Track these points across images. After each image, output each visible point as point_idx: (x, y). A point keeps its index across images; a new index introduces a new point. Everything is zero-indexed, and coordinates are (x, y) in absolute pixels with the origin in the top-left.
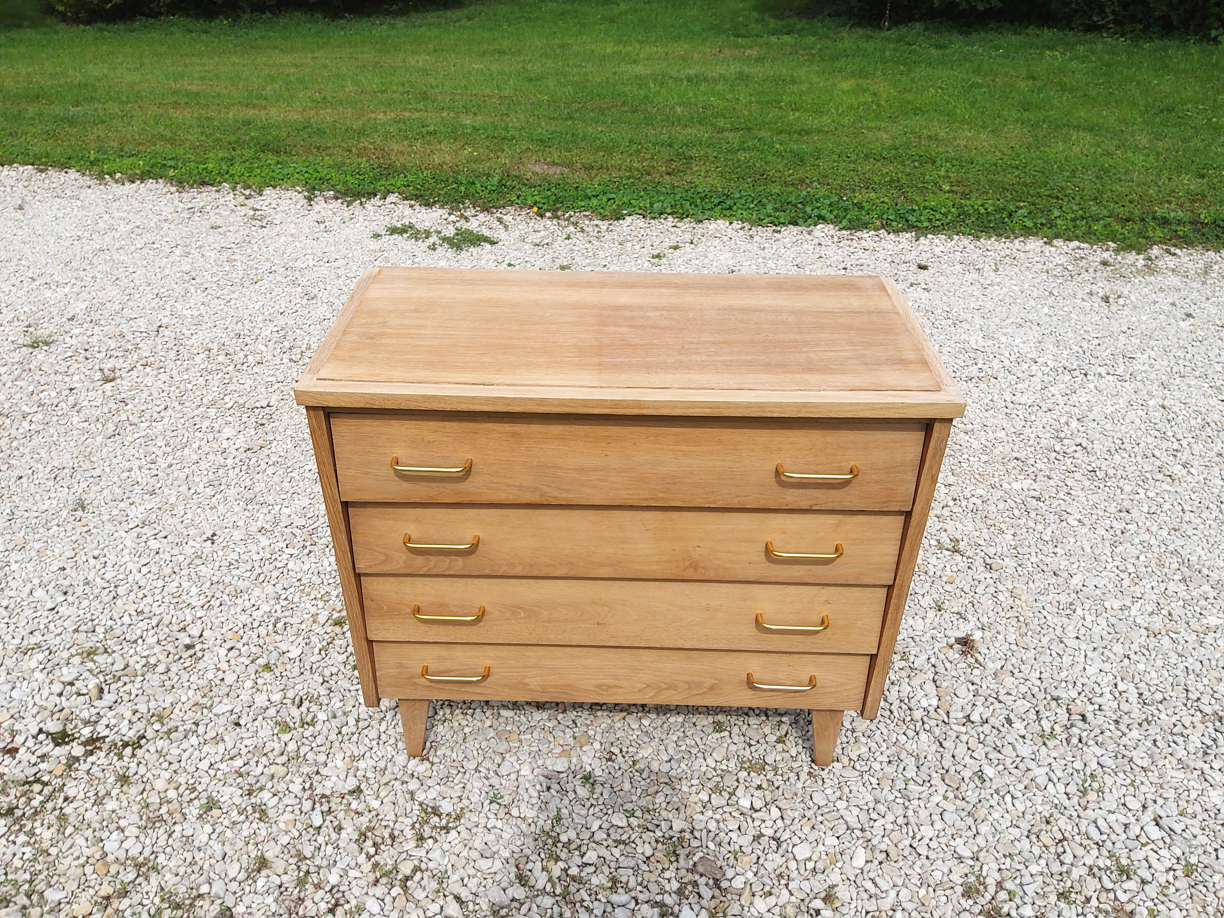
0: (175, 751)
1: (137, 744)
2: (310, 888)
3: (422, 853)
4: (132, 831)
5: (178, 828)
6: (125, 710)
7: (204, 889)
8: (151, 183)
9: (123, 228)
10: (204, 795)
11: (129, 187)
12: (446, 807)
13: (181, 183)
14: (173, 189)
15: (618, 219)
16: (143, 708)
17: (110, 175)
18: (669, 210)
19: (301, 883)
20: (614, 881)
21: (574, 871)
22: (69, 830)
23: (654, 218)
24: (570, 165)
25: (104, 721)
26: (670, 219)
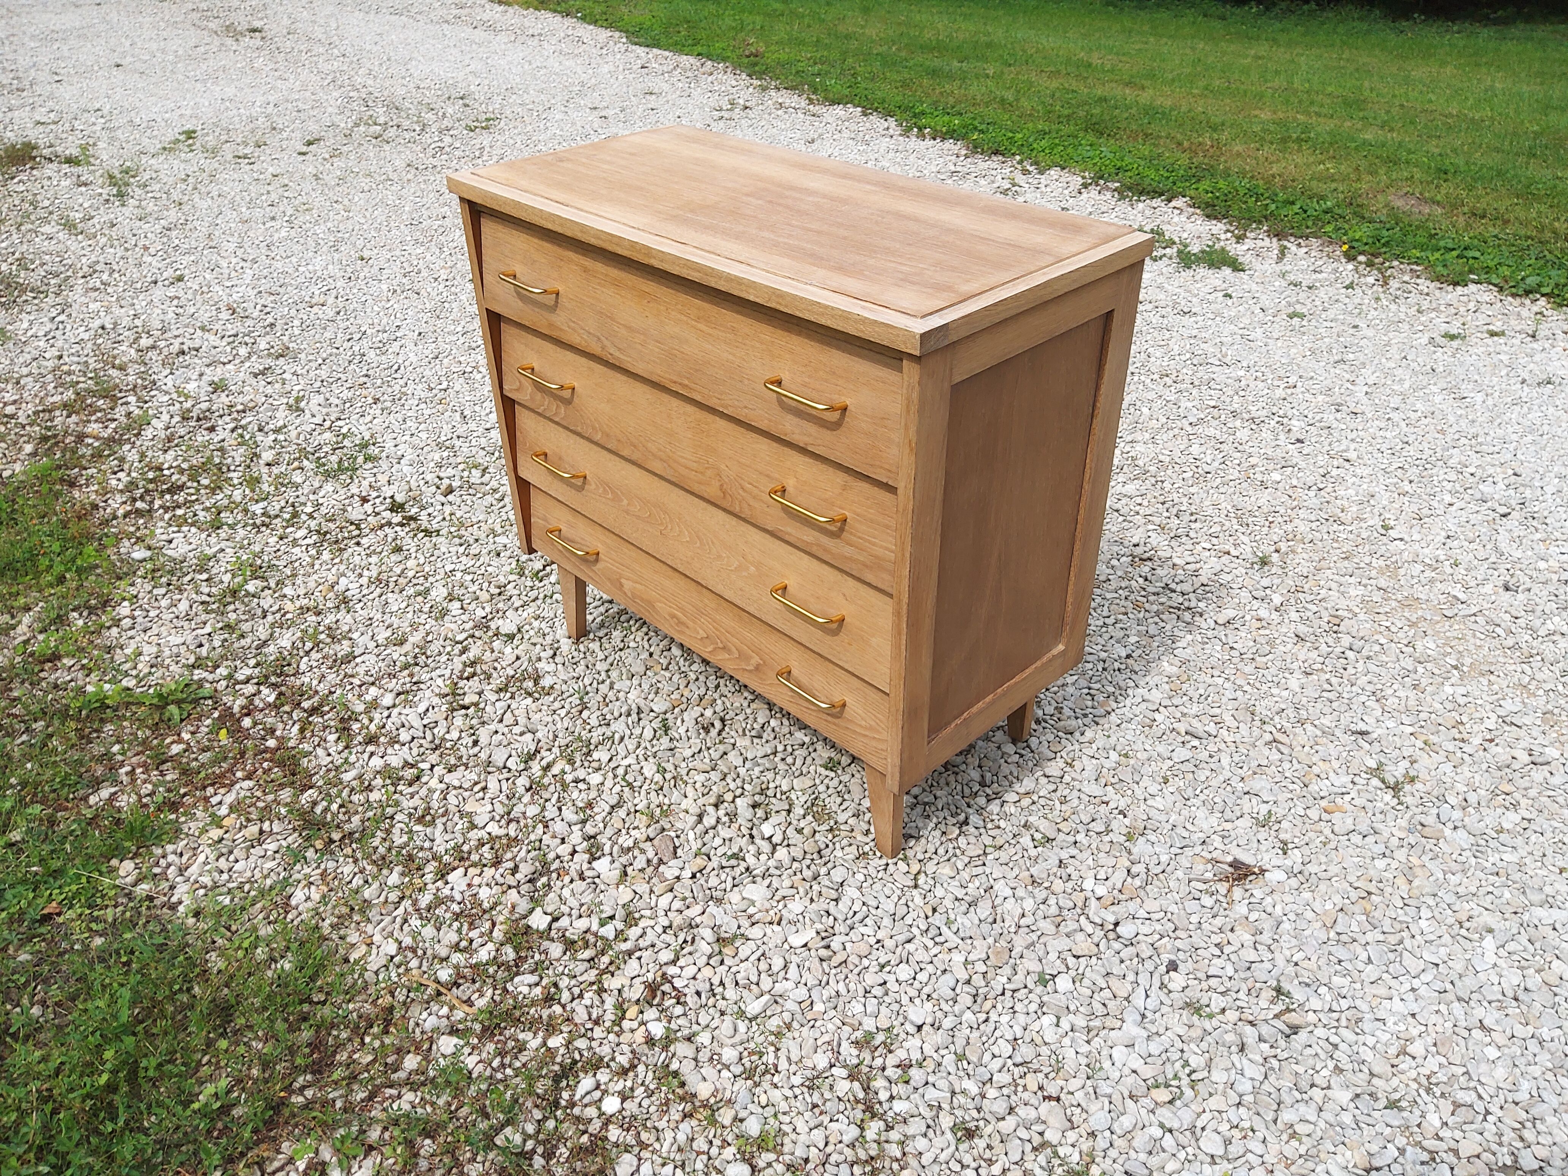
0: (443, 549)
1: (428, 533)
2: (406, 672)
3: (493, 697)
4: (364, 581)
5: (390, 595)
6: (448, 509)
7: (355, 636)
8: (949, 144)
10: (427, 585)
11: (929, 143)
12: (546, 682)
13: (975, 149)
14: (964, 152)
15: (1456, 284)
16: (459, 514)
17: (920, 129)
18: (1545, 290)
19: (406, 666)
20: (590, 805)
21: (569, 778)
22: (337, 560)
23: (1514, 295)
25: (430, 510)
26: (1543, 302)
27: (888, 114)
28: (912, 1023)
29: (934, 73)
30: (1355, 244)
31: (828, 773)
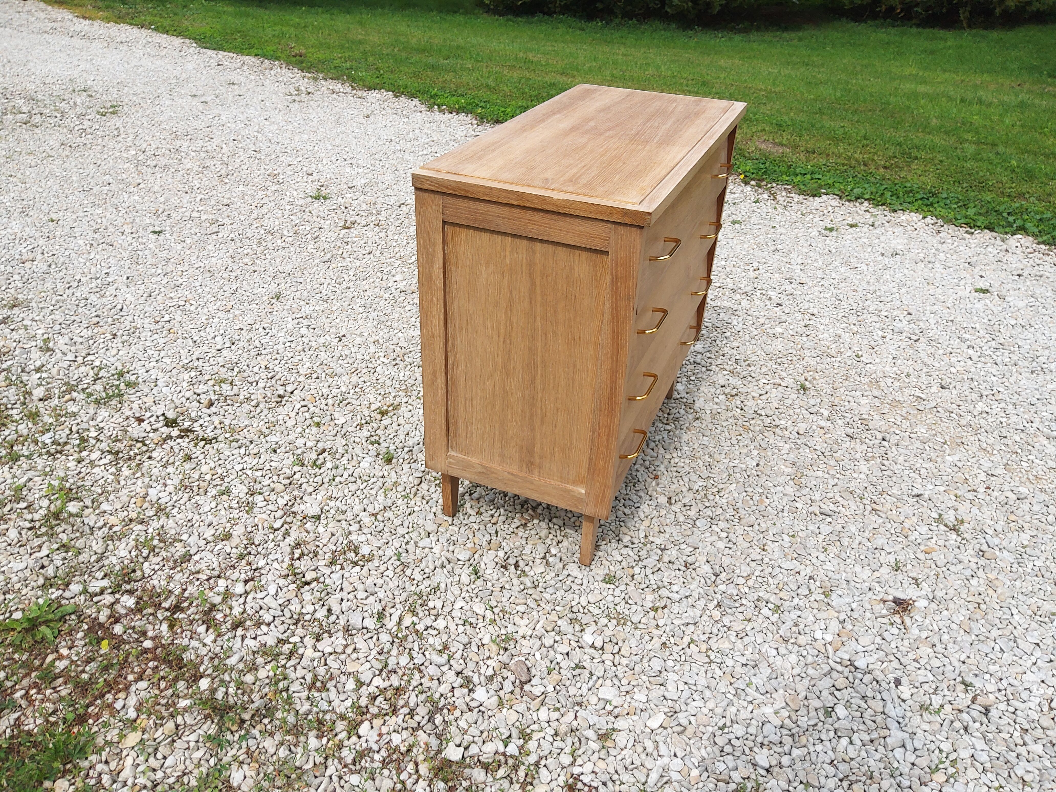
0: (227, 453)
1: (208, 441)
2: (244, 562)
3: (327, 571)
4: (170, 489)
5: (197, 498)
6: (216, 420)
7: (185, 537)
8: (462, 116)
9: (424, 139)
10: (226, 484)
11: (447, 116)
12: (365, 550)
13: (482, 119)
14: (475, 122)
15: (814, 196)
16: (227, 422)
17: (439, 106)
18: (867, 196)
19: (241, 557)
20: (446, 647)
21: (421, 627)
22: (139, 475)
23: (849, 201)
24: (795, 147)
25: (201, 422)
26: (866, 204)
27: (412, 96)
28: (763, 768)
29: (433, 68)
30: (747, 174)
31: (608, 586)
